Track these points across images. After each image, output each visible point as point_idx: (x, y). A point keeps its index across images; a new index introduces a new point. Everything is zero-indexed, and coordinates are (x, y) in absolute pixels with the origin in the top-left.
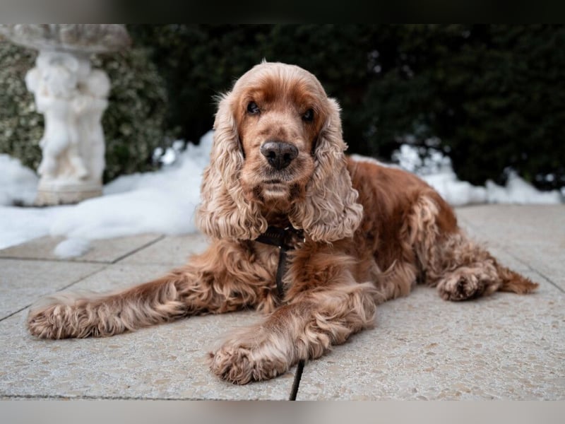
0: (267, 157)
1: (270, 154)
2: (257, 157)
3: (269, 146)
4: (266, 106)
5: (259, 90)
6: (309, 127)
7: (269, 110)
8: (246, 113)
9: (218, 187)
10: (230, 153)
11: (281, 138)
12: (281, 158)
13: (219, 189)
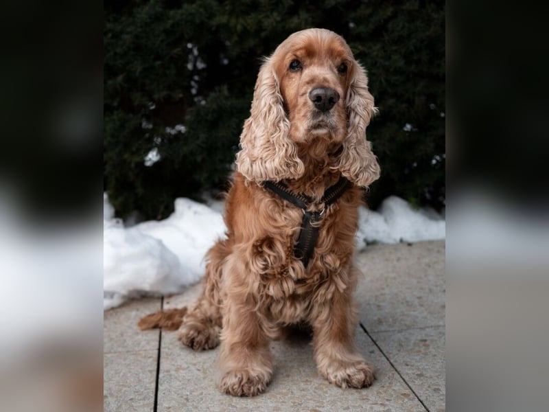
0: (314, 101)
1: (317, 99)
2: (305, 104)
3: (315, 92)
4: (308, 61)
5: (301, 49)
6: (344, 78)
7: (310, 64)
8: (288, 70)
9: (263, 136)
10: (273, 106)
11: (326, 84)
12: (326, 102)
13: (262, 138)
